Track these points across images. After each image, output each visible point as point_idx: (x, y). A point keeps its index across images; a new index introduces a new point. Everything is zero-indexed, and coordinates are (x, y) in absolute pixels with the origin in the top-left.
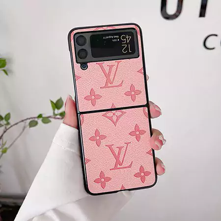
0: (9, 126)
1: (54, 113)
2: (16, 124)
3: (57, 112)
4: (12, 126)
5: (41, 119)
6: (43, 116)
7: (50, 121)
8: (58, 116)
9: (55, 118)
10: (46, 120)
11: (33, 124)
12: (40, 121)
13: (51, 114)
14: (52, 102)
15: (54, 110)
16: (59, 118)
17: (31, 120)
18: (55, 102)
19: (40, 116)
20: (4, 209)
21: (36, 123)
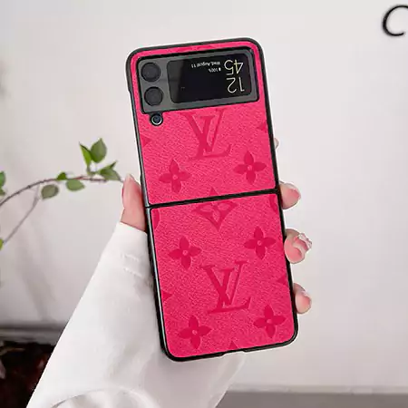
0: (6, 197)
1: (88, 170)
2: (18, 193)
3: (94, 167)
4: (9, 198)
5: (65, 182)
6: (69, 176)
7: (82, 187)
8: (97, 176)
9: (91, 180)
10: (75, 185)
11: (49, 191)
12: (62, 186)
13: (84, 173)
14: (83, 148)
15: (88, 164)
16: (99, 180)
17: (46, 184)
18: (89, 148)
19: (62, 177)
20: (10, 349)
21: (56, 191)
